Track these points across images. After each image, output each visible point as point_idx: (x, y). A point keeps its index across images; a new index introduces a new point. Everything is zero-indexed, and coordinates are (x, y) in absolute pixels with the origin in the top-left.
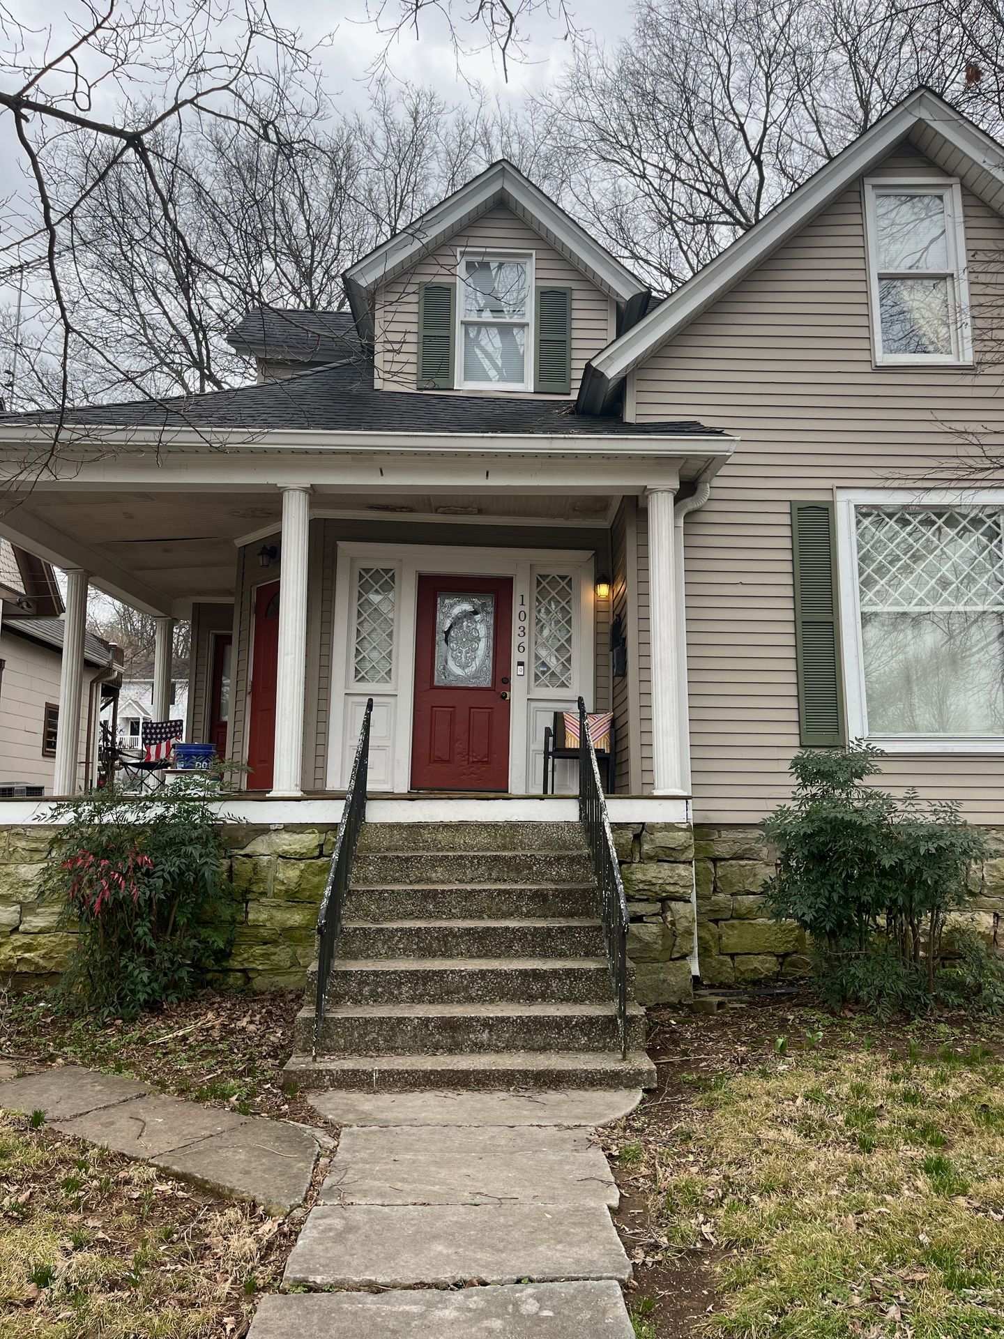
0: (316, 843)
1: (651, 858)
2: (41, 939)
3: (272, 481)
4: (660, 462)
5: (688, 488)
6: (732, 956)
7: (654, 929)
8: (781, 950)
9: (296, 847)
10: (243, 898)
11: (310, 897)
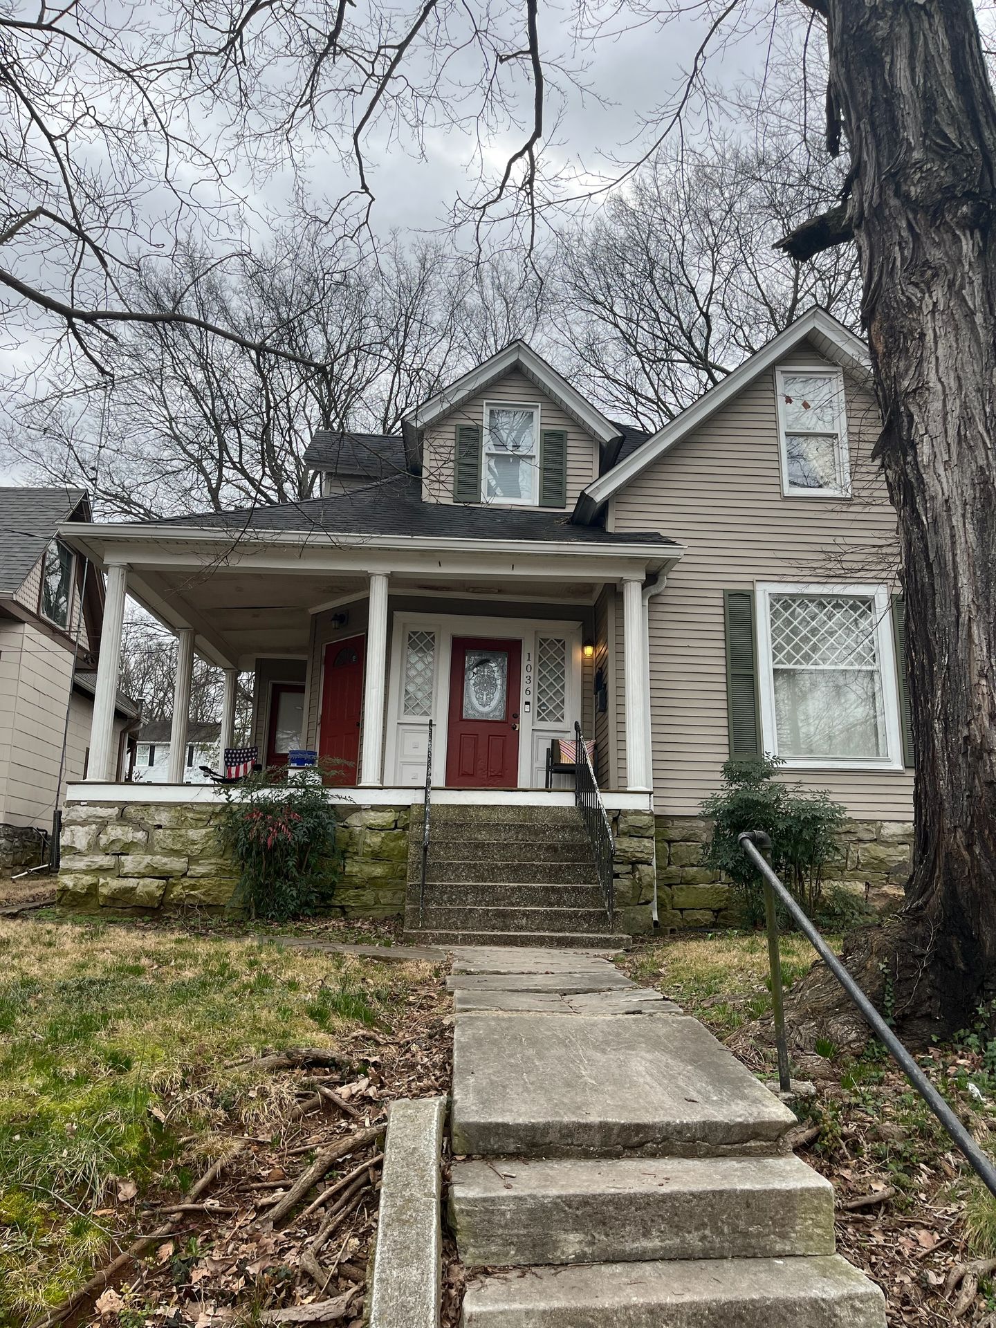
0: (393, 819)
1: (625, 834)
2: (202, 881)
3: (364, 569)
4: (632, 562)
5: (652, 579)
6: (681, 910)
7: (627, 882)
8: (716, 907)
9: (379, 821)
10: (344, 854)
11: (388, 856)
